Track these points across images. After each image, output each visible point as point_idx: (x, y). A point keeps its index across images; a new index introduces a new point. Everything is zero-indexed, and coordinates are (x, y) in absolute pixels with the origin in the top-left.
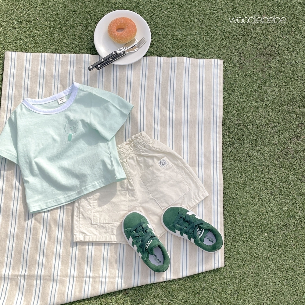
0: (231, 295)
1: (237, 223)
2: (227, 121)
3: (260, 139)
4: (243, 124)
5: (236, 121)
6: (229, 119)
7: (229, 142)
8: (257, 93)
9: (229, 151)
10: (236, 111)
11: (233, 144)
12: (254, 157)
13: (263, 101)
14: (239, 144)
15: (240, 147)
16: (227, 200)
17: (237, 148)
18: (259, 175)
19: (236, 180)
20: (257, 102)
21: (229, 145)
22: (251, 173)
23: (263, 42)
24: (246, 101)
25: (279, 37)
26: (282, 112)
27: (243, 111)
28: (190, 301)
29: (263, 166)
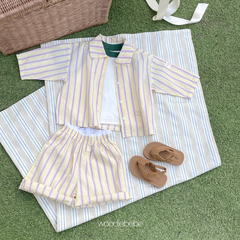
0: (230, 181)
1: (223, 133)
2: (202, 67)
3: (226, 76)
4: (213, 67)
5: (208, 66)
6: (203, 65)
7: (206, 81)
8: (218, 46)
9: (208, 86)
10: (207, 59)
11: (210, 81)
12: (225, 88)
13: (222, 50)
14: (213, 81)
15: (214, 83)
16: (214, 119)
17: (212, 83)
18: (230, 99)
19: (217, 104)
20: (218, 51)
21: (207, 83)
22: (225, 99)
23: (213, 12)
24: (211, 52)
25: (223, 8)
26: (236, 56)
27: (211, 59)
28: (205, 189)
29: (232, 93)
